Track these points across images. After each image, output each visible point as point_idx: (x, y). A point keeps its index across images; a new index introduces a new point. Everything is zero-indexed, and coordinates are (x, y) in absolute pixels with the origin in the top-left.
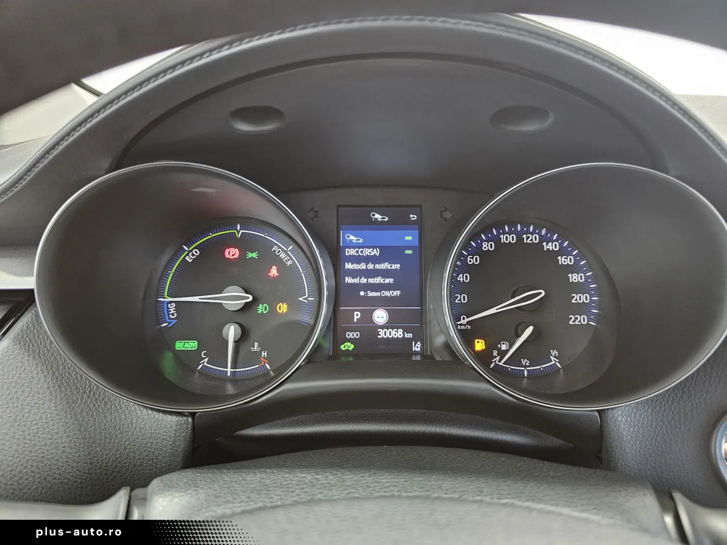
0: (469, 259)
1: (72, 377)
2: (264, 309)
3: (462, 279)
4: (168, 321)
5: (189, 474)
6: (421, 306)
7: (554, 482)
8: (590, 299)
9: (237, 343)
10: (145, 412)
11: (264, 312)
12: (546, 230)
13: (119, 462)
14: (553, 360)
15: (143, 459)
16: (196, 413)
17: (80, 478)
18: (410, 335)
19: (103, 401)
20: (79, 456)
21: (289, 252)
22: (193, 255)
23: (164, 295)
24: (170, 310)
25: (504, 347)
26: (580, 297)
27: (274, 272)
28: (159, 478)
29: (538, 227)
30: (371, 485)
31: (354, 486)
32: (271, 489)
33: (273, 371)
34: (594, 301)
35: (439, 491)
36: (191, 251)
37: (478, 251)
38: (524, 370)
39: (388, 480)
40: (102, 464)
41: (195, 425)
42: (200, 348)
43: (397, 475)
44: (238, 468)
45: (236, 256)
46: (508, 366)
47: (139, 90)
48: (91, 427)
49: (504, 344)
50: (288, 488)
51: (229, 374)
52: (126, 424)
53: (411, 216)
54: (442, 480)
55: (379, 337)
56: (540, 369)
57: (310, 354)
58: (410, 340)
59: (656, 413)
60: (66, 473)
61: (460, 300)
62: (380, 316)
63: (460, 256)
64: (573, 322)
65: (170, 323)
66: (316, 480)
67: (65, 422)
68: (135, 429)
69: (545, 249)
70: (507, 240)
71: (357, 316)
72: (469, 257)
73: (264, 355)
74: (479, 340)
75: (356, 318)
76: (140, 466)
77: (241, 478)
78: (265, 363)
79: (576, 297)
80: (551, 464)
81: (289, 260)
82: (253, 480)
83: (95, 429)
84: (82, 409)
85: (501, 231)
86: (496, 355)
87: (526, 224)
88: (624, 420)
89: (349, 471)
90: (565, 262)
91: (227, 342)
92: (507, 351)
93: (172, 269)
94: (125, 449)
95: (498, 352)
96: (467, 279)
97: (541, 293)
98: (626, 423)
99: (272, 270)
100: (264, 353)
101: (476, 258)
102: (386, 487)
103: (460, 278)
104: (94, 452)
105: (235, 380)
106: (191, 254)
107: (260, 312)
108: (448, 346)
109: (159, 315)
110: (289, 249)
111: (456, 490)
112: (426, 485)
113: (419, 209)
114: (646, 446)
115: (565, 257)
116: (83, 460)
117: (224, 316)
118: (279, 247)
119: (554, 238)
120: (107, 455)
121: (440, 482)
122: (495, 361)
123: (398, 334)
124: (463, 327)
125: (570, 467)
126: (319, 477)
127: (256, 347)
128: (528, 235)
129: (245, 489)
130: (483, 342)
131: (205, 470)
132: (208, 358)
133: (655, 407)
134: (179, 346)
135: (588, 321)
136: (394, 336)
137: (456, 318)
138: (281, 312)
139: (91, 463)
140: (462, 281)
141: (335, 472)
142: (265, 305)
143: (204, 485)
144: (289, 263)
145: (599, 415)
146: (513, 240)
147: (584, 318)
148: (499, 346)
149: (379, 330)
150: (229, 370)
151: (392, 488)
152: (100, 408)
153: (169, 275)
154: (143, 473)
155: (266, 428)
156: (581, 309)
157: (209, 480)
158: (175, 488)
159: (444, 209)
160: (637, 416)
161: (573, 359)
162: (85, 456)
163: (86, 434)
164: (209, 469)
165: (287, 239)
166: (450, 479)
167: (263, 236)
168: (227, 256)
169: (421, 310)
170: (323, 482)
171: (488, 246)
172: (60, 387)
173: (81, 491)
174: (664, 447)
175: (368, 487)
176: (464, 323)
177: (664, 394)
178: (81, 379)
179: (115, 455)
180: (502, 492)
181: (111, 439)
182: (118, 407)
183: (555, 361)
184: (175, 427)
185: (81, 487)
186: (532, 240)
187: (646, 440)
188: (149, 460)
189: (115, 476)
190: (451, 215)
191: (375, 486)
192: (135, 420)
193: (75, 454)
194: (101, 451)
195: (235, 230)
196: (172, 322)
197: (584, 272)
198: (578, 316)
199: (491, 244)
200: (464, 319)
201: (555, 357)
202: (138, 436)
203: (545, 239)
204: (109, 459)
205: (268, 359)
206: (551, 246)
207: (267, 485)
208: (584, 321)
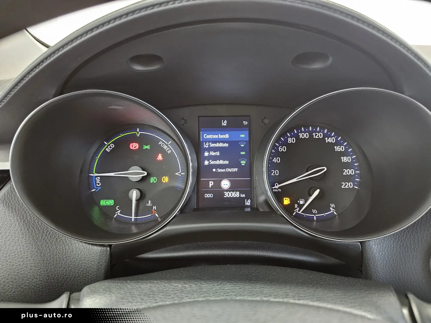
0: (280, 149)
1: (36, 223)
2: (154, 180)
3: (275, 161)
4: (96, 188)
5: (106, 284)
6: (251, 177)
7: (333, 288)
8: (355, 173)
9: (138, 201)
10: (81, 244)
11: (154, 182)
12: (327, 130)
13: (65, 275)
14: (332, 210)
15: (80, 273)
16: (112, 245)
17: (41, 285)
18: (244, 196)
19: (55, 238)
20: (40, 271)
21: (169, 145)
22: (110, 147)
23: (93, 172)
24: (97, 181)
25: (301, 202)
26: (348, 171)
27: (160, 157)
28: (88, 286)
29: (323, 128)
30: (218, 291)
31: (208, 292)
32: (156, 294)
33: (160, 218)
34: (357, 174)
35: (261, 295)
36: (109, 145)
37: (286, 143)
38: (314, 216)
39: (229, 288)
40: (55, 276)
41: (112, 252)
42: (115, 204)
43: (236, 285)
44: (137, 280)
45: (137, 148)
46: (304, 214)
47: (71, 45)
48: (48, 254)
49: (301, 200)
50: (166, 293)
51: (133, 220)
52: (69, 251)
53: (244, 122)
54: (263, 288)
55: (225, 196)
56: (324, 215)
57: (182, 207)
58: (244, 198)
59: (396, 243)
60: (33, 282)
61: (274, 174)
62: (225, 184)
63: (274, 146)
64: (344, 186)
65: (97, 189)
66: (184, 288)
67: (31, 251)
68: (75, 254)
69: (327, 142)
70: (303, 136)
71: (211, 184)
72: (280, 147)
73: (155, 208)
74: (287, 198)
75: (210, 185)
76: (78, 277)
77: (138, 287)
78: (155, 213)
79: (346, 171)
80: (331, 275)
81: (169, 150)
82: (145, 288)
83: (50, 256)
84: (42, 243)
85: (299, 131)
86: (297, 207)
87: (315, 127)
88: (376, 247)
89: (205, 282)
90: (339, 149)
91: (132, 201)
92: (304, 205)
93: (98, 156)
94: (69, 267)
95: (298, 205)
96: (278, 161)
97: (324, 169)
98: (378, 249)
99: (159, 156)
100: (155, 207)
101: (284, 148)
102: (228, 293)
103: (274, 160)
104: (49, 269)
105: (137, 223)
106: (109, 147)
107: (152, 182)
108: (267, 202)
109: (90, 184)
110: (169, 143)
111: (272, 294)
112: (253, 291)
113: (249, 117)
114: (390, 264)
115: (339, 146)
116: (43, 274)
117: (130, 185)
118: (163, 142)
119: (332, 135)
120: (58, 271)
121: (262, 289)
122: (296, 211)
123: (236, 195)
124: (276, 190)
125: (343, 278)
126: (186, 285)
127: (150, 204)
128: (316, 133)
129: (141, 294)
130: (289, 199)
131: (117, 281)
132: (120, 211)
133: (395, 239)
134: (103, 203)
135: (353, 186)
136: (234, 196)
137: (272, 185)
138: (164, 182)
139: (48, 276)
140: (275, 162)
141: (196, 283)
142: (155, 177)
143: (116, 291)
144: (169, 152)
145: (361, 245)
146: (307, 137)
147: (351, 184)
148: (298, 202)
149: (225, 192)
150: (133, 217)
151: (231, 293)
152: (53, 242)
153: (96, 160)
154: (80, 282)
155: (156, 253)
156: (349, 178)
157: (118, 288)
158: (97, 292)
159: (264, 118)
160: (384, 244)
161: (344, 209)
162: (44, 271)
163: (45, 258)
164: (119, 280)
165: (168, 137)
166: (268, 287)
167: (153, 135)
168: (131, 148)
169: (251, 180)
170: (188, 289)
171: (291, 140)
172: (28, 230)
173: (42, 293)
174: (401, 264)
175: (217, 292)
176: (277, 188)
177: (401, 231)
178: (41, 224)
179: (63, 271)
180: (301, 295)
181: (60, 261)
182: (64, 241)
183: (333, 211)
184: (99, 254)
185: (42, 290)
186: (318, 136)
187: (390, 259)
188: (83, 273)
189: (63, 284)
190: (268, 121)
191: (221, 292)
192: (75, 249)
193: (38, 271)
194: (54, 269)
195: (136, 132)
196: (98, 189)
197: (351, 156)
198: (347, 183)
199: (293, 139)
200: (277, 185)
201: (333, 208)
202: (77, 259)
203: (326, 136)
204: (59, 273)
205: (157, 211)
206: (330, 140)
207: (154, 291)
208: (351, 186)
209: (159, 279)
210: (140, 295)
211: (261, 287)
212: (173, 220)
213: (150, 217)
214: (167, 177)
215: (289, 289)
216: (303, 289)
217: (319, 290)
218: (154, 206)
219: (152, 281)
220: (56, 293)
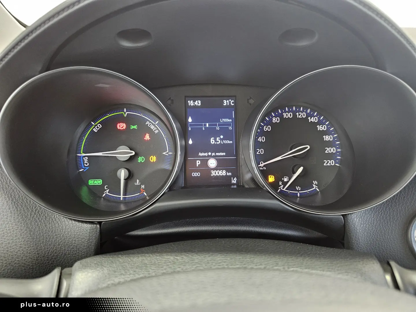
0: (264, 128)
1: (24, 202)
2: (142, 159)
3: (260, 140)
4: (84, 167)
5: (98, 259)
6: (237, 156)
7: (320, 257)
8: (336, 151)
9: (126, 180)
10: (70, 222)
11: (142, 162)
12: (310, 110)
13: (56, 253)
14: (314, 187)
15: (70, 250)
16: (102, 222)
17: (32, 263)
18: (229, 174)
19: (44, 216)
20: (30, 249)
21: (156, 125)
22: (98, 128)
23: (80, 152)
24: (84, 161)
25: (286, 180)
26: (330, 149)
27: (147, 137)
28: (79, 262)
29: (305, 108)
30: (210, 262)
31: (200, 263)
32: (148, 266)
33: (148, 196)
34: (338, 152)
35: (252, 264)
36: (97, 125)
37: (270, 123)
38: (298, 193)
39: (220, 259)
40: (45, 254)
41: (101, 228)
42: (104, 184)
43: (226, 256)
44: (128, 254)
45: (124, 128)
46: (288, 191)
48: (37, 232)
49: (285, 178)
50: (159, 265)
51: (122, 199)
52: (59, 229)
54: (253, 258)
55: (211, 175)
56: (307, 192)
57: (170, 185)
58: (230, 177)
59: (376, 216)
60: (23, 260)
61: (259, 152)
62: (212, 163)
63: (260, 127)
64: (326, 164)
65: (84, 169)
66: (176, 260)
67: (20, 229)
68: (65, 232)
69: (310, 121)
70: (287, 116)
71: (198, 163)
73: (143, 187)
74: (271, 176)
75: (198, 164)
76: (69, 254)
77: (130, 260)
78: (143, 192)
79: (328, 149)
80: (317, 247)
81: (156, 130)
82: (137, 261)
83: (40, 234)
84: (31, 221)
85: (283, 111)
86: (281, 185)
87: (298, 107)
88: (357, 220)
89: (196, 254)
90: (321, 128)
91: (120, 180)
92: (288, 182)
93: (85, 136)
94: (59, 245)
95: (282, 183)
97: (307, 147)
98: (359, 222)
99: (146, 136)
101: (269, 127)
102: (220, 263)
104: (39, 247)
105: (125, 202)
106: (96, 127)
107: (140, 161)
108: (253, 180)
109: (78, 164)
110: (156, 123)
111: (262, 263)
112: (244, 261)
113: (235, 98)
114: (370, 235)
115: (322, 126)
116: (33, 252)
117: (119, 164)
118: (150, 122)
119: (315, 115)
120: (47, 248)
122: (281, 188)
123: (222, 173)
124: (262, 168)
126: (178, 258)
127: (138, 183)
128: (299, 113)
130: (274, 177)
132: (108, 190)
133: (376, 212)
134: (91, 182)
135: (335, 163)
136: (221, 175)
137: (258, 163)
138: (152, 161)
139: (38, 254)
140: (260, 141)
141: (187, 255)
142: (142, 157)
143: (107, 265)
144: (156, 132)
145: (343, 219)
146: (291, 116)
147: (332, 162)
148: (283, 179)
149: (211, 171)
150: (122, 196)
151: (223, 263)
152: (43, 220)
153: (83, 140)
154: (70, 259)
155: (145, 230)
156: (330, 156)
157: (110, 262)
158: (89, 267)
159: (249, 98)
160: (365, 218)
161: (326, 186)
162: (34, 249)
163: (34, 236)
164: (110, 255)
165: (155, 117)
166: (258, 257)
167: (140, 115)
168: (119, 128)
169: (237, 159)
170: (180, 261)
171: (276, 119)
172: (17, 208)
173: (32, 271)
174: (381, 235)
175: (208, 263)
176: (262, 166)
177: (381, 204)
178: (30, 203)
179: (53, 248)
180: (290, 264)
181: (50, 239)
182: (53, 220)
183: (316, 187)
184: (89, 231)
185: (32, 268)
186: (302, 116)
187: (371, 231)
188: (74, 251)
189: (53, 261)
190: (254, 101)
191: (212, 263)
192: (64, 227)
193: (28, 249)
194: (44, 246)
195: (123, 112)
196: (86, 169)
197: (333, 134)
198: (329, 161)
199: (278, 119)
200: (262, 163)
201: (316, 185)
202: (67, 237)
203: (309, 115)
204: (49, 251)
205: (145, 190)
206: (313, 119)
207: (146, 264)
208: (333, 164)
209: (151, 253)
210: (132, 268)
211: (251, 257)
212: (162, 197)
213: (139, 196)
214: (154, 156)
215: (278, 258)
216: (292, 259)
217: (307, 259)
218: (142, 185)
219: (143, 254)
220: (47, 270)
